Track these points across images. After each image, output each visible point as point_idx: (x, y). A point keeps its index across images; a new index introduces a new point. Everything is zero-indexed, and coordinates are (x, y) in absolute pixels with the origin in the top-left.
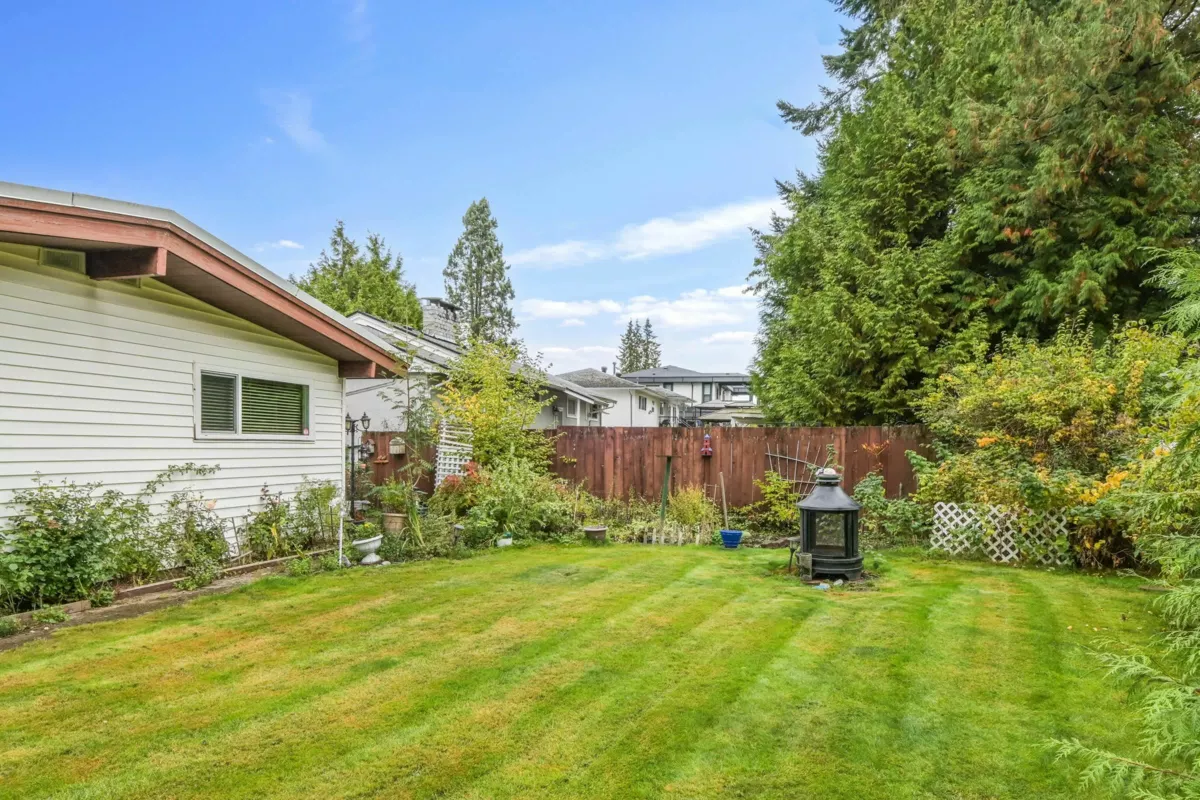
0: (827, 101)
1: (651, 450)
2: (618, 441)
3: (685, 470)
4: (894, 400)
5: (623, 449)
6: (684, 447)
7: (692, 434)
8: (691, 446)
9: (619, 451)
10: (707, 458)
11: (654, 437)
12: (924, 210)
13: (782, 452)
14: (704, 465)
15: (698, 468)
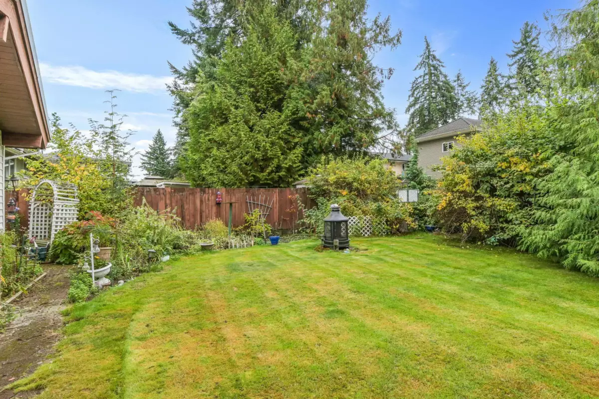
0: (194, 31)
1: (188, 200)
2: (168, 196)
3: (207, 211)
4: (270, 177)
5: (171, 201)
6: (207, 198)
7: (210, 192)
8: (210, 198)
9: (168, 202)
10: (218, 204)
11: (190, 194)
12: (273, 98)
13: (254, 200)
14: (217, 209)
15: (214, 209)
